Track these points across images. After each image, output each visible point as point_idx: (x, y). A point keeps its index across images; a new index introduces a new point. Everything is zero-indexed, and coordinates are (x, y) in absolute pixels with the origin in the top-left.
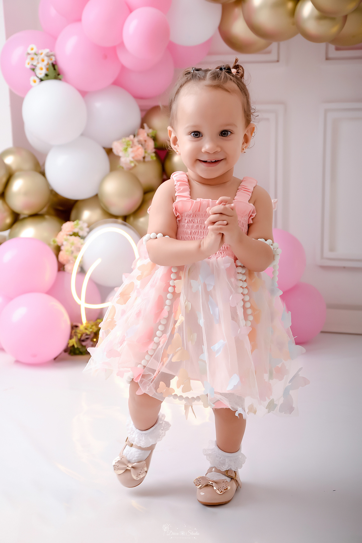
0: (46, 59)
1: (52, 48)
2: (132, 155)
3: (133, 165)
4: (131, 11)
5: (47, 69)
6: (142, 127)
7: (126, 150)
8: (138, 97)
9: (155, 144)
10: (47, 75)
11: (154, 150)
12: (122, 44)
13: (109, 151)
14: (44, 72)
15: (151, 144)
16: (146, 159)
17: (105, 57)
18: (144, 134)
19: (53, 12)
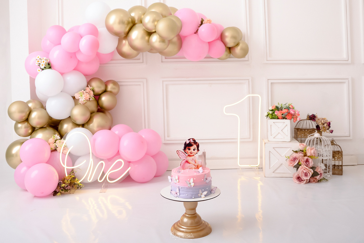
0: (45, 61)
1: (48, 57)
2: (85, 97)
3: (85, 102)
4: (82, 38)
5: (45, 65)
6: (88, 86)
7: (81, 96)
8: (86, 75)
9: (94, 93)
10: (45, 67)
11: (93, 96)
12: (79, 50)
13: (74, 98)
14: (44, 66)
15: (92, 93)
16: (90, 100)
17: (71, 57)
18: (88, 89)
19: (48, 43)
